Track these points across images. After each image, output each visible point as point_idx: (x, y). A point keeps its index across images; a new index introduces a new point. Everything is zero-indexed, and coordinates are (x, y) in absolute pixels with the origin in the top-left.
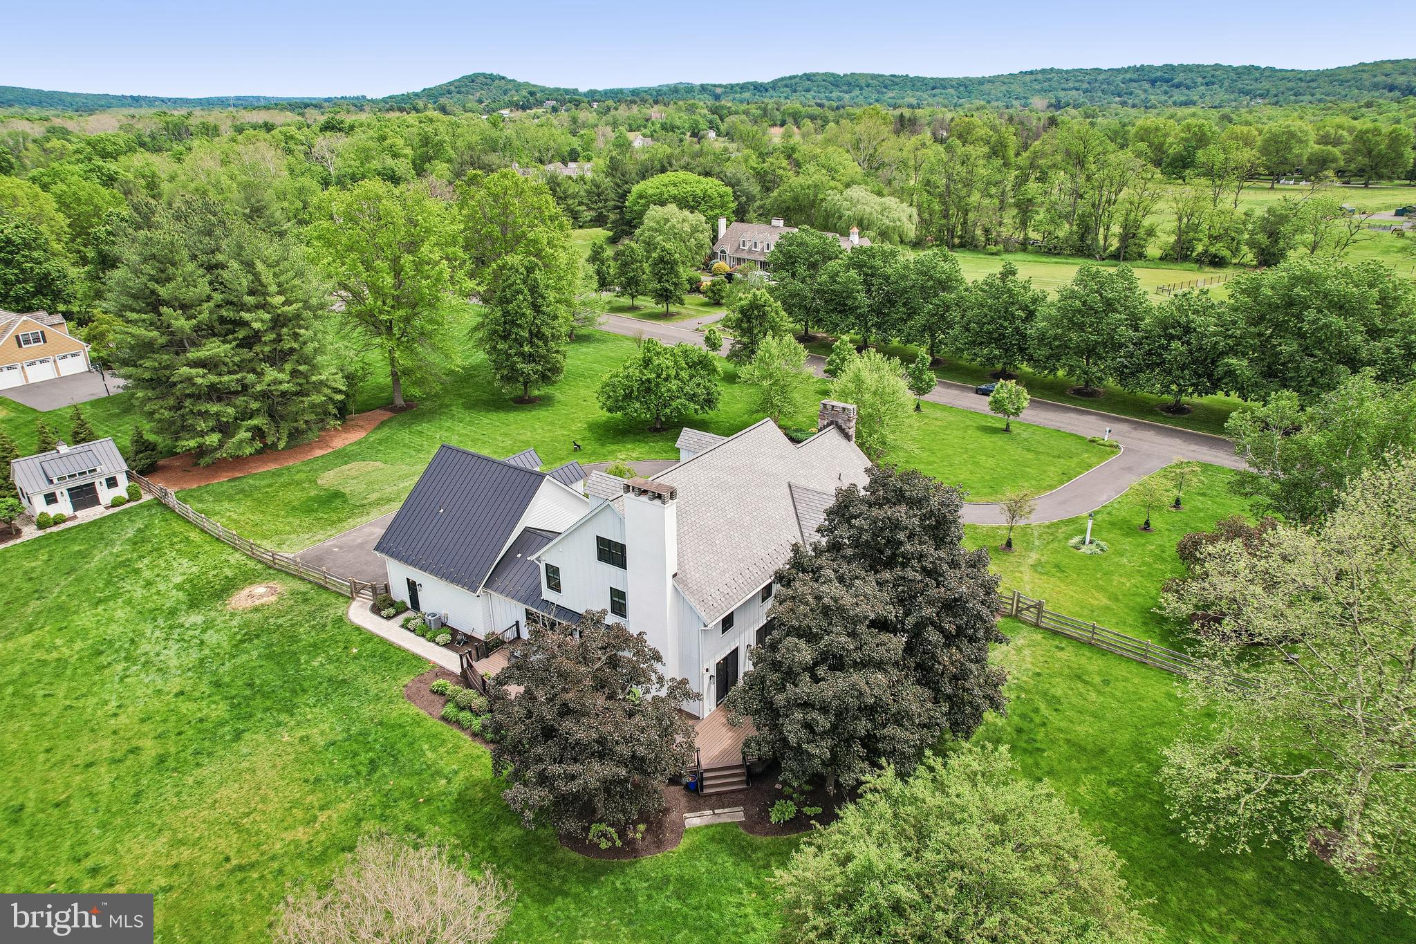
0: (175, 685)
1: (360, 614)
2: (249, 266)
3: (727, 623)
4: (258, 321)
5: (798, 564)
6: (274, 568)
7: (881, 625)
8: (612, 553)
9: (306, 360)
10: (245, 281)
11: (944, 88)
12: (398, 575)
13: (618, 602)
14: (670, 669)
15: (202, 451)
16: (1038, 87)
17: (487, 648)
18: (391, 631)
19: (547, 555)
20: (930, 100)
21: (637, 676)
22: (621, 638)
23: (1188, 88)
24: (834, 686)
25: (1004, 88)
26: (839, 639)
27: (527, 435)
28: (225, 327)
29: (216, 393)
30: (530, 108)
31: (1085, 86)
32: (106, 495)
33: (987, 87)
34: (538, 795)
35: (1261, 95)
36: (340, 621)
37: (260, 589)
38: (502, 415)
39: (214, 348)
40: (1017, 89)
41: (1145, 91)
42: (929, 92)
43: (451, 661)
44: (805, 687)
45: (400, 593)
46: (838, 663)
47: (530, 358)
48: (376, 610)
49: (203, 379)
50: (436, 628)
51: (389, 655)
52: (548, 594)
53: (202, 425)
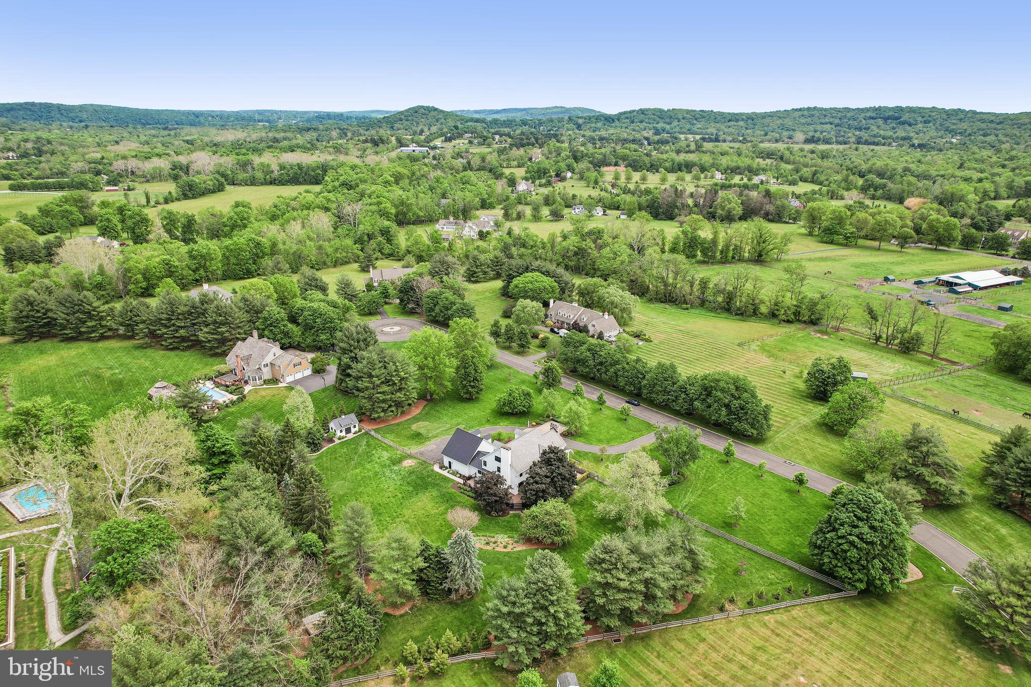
0: (399, 483)
1: (436, 468)
2: (394, 363)
3: (521, 475)
4: (396, 380)
5: (534, 464)
6: (410, 456)
7: (547, 477)
8: (498, 459)
9: (408, 391)
10: (394, 368)
11: (737, 121)
12: (446, 460)
13: (499, 469)
14: (508, 483)
15: (379, 417)
16: (803, 121)
17: (470, 478)
18: (445, 473)
19: (484, 459)
20: (726, 130)
21: (502, 484)
22: (499, 476)
23: (910, 125)
24: (535, 486)
25: (779, 122)
26: (537, 479)
27: (472, 414)
28: (387, 382)
29: (384, 401)
30: (455, 139)
31: (837, 121)
32: (353, 430)
33: (767, 120)
34: (484, 503)
35: (960, 133)
36: (432, 470)
37: (410, 461)
38: (463, 404)
39: (385, 388)
40: (788, 122)
41: (878, 127)
42: (726, 124)
43: (462, 481)
44: (531, 487)
45: (446, 464)
46: (537, 483)
47: (473, 387)
48: (441, 468)
49: (381, 397)
50: (455, 473)
51: (445, 479)
52: (483, 467)
53: (380, 410)
